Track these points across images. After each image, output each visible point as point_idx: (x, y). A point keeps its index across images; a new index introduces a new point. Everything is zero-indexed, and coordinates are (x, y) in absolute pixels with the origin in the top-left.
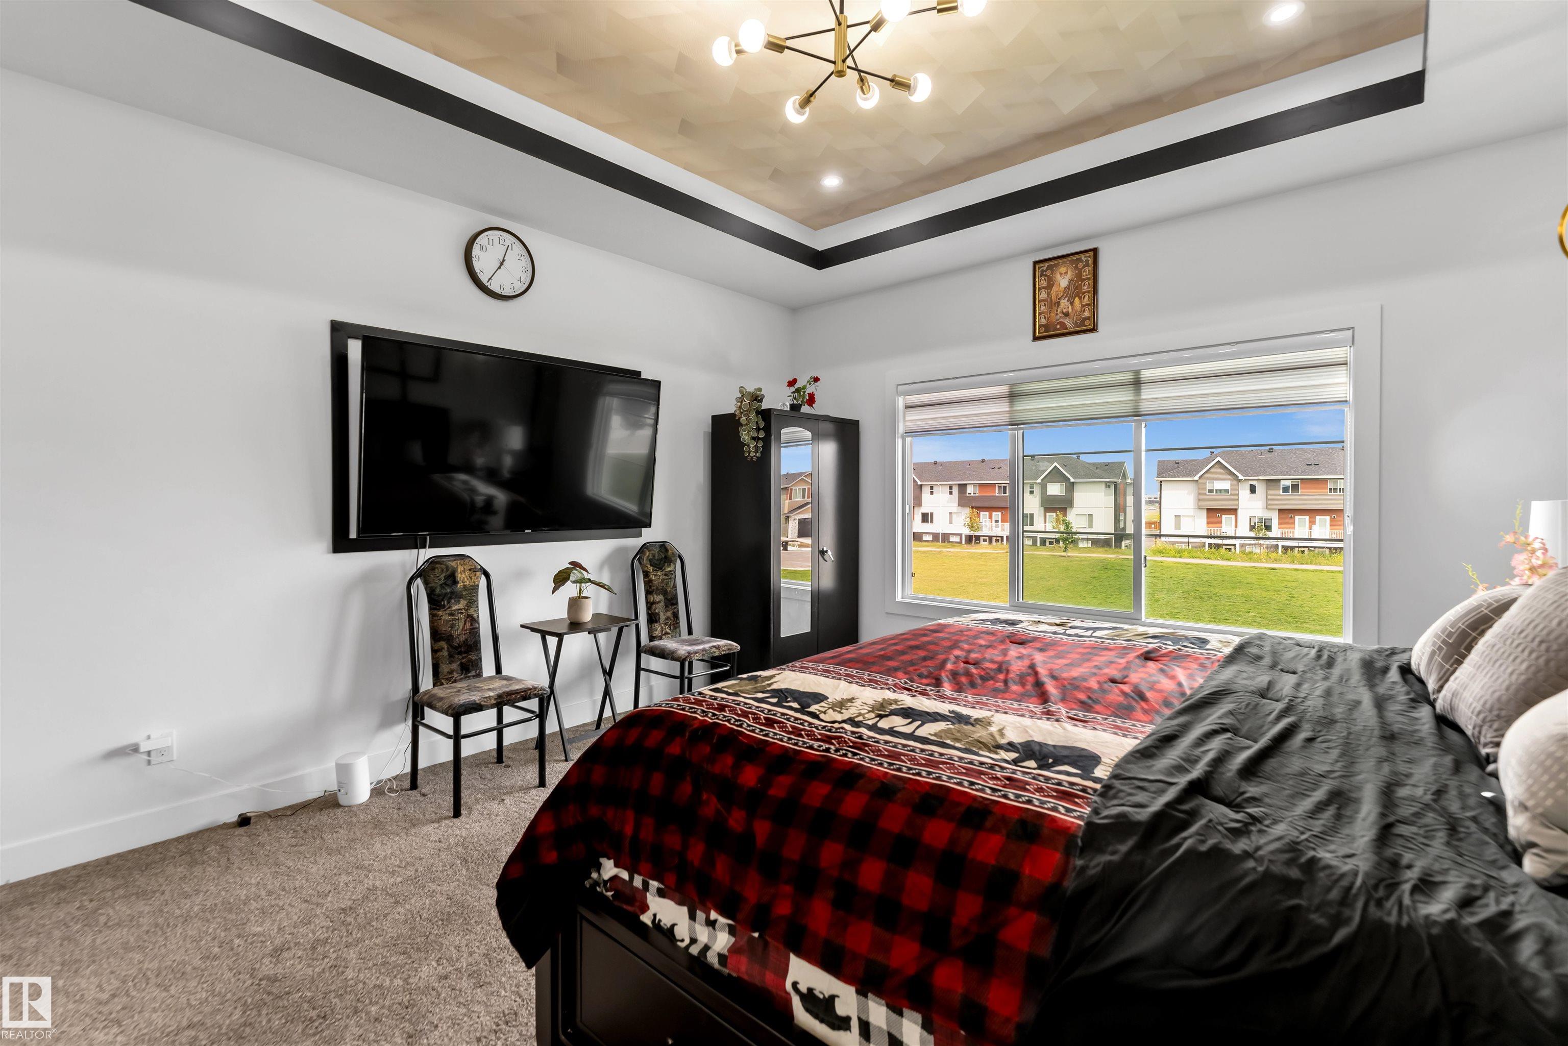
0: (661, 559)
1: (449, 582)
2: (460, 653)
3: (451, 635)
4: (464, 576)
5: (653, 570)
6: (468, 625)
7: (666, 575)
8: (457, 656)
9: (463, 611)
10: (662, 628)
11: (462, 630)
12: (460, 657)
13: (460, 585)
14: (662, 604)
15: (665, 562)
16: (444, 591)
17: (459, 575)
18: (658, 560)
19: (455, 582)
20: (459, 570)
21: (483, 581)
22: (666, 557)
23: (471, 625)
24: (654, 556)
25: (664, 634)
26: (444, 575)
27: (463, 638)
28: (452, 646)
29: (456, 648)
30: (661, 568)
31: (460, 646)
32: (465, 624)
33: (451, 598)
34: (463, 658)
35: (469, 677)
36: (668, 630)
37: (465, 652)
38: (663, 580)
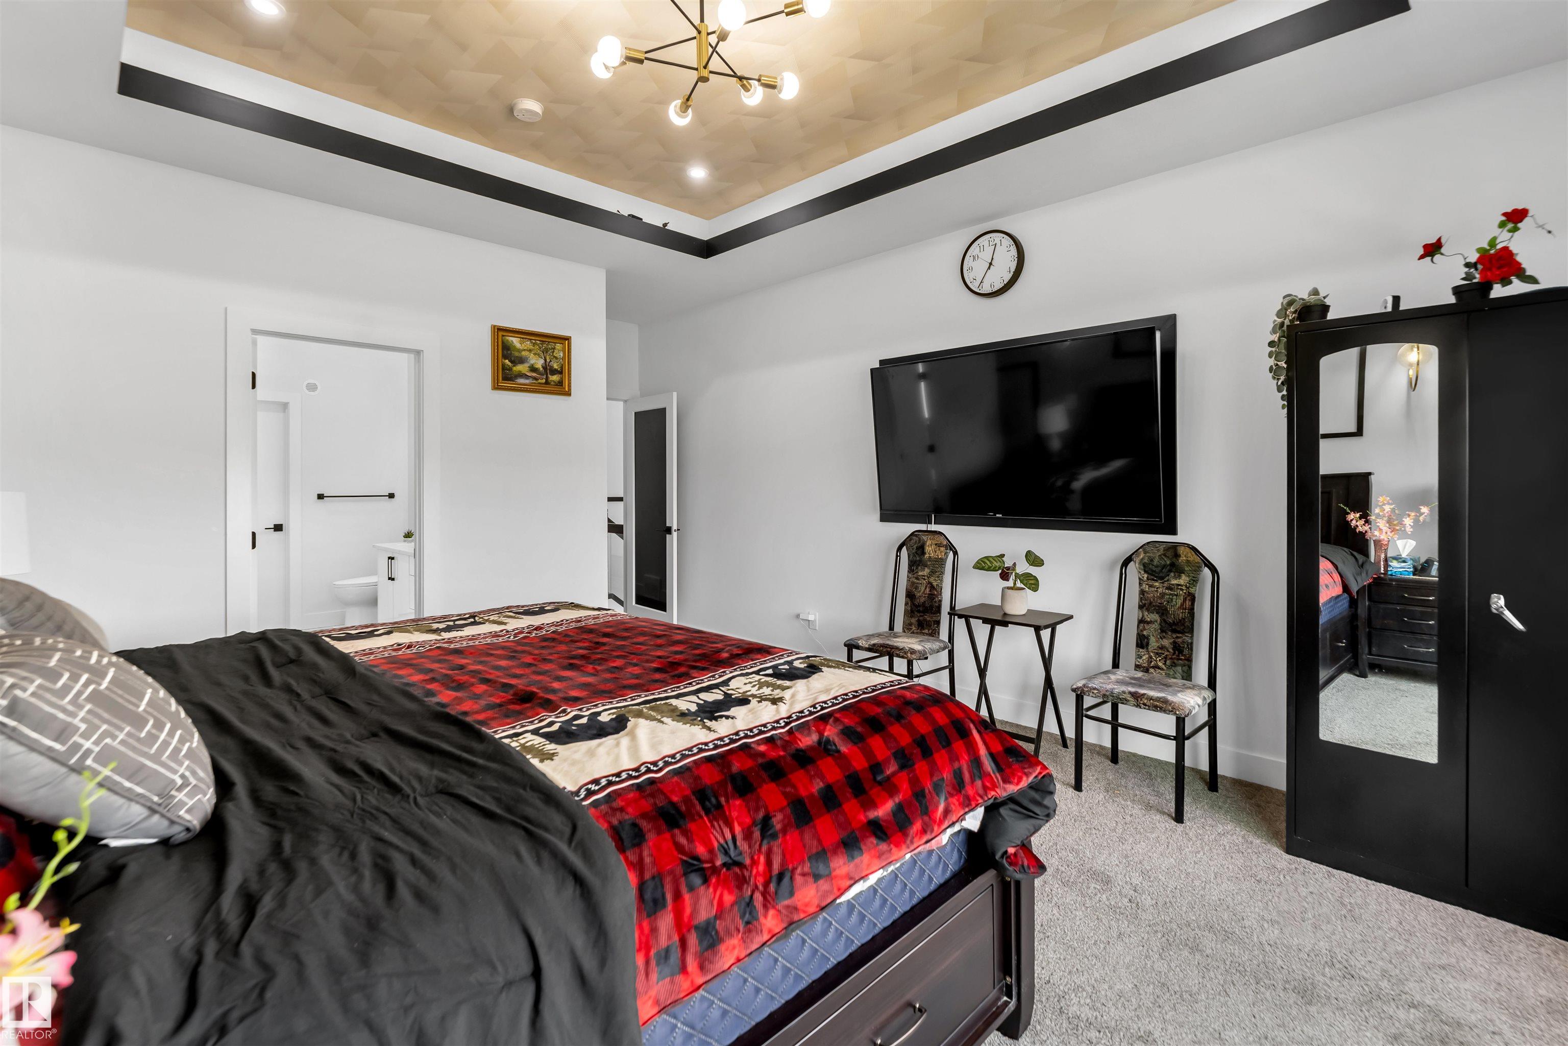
0: (1164, 566)
1: (919, 552)
2: (919, 611)
3: (914, 595)
4: (930, 549)
5: (1148, 579)
6: (928, 590)
7: (1169, 588)
8: (916, 613)
9: (926, 578)
10: (1151, 657)
11: (923, 593)
12: (918, 615)
13: (927, 556)
14: (1156, 626)
15: (1170, 571)
16: (915, 558)
17: (927, 548)
18: (1157, 567)
19: (923, 553)
20: (928, 544)
21: (951, 554)
22: (1173, 565)
23: (930, 591)
24: (1152, 560)
25: (1153, 667)
26: (916, 545)
27: (922, 600)
28: (914, 604)
29: (917, 606)
30: (1162, 578)
31: (919, 606)
32: (926, 589)
33: (919, 565)
34: (920, 616)
35: (923, 633)
36: (1160, 664)
37: (922, 612)
38: (1163, 595)
